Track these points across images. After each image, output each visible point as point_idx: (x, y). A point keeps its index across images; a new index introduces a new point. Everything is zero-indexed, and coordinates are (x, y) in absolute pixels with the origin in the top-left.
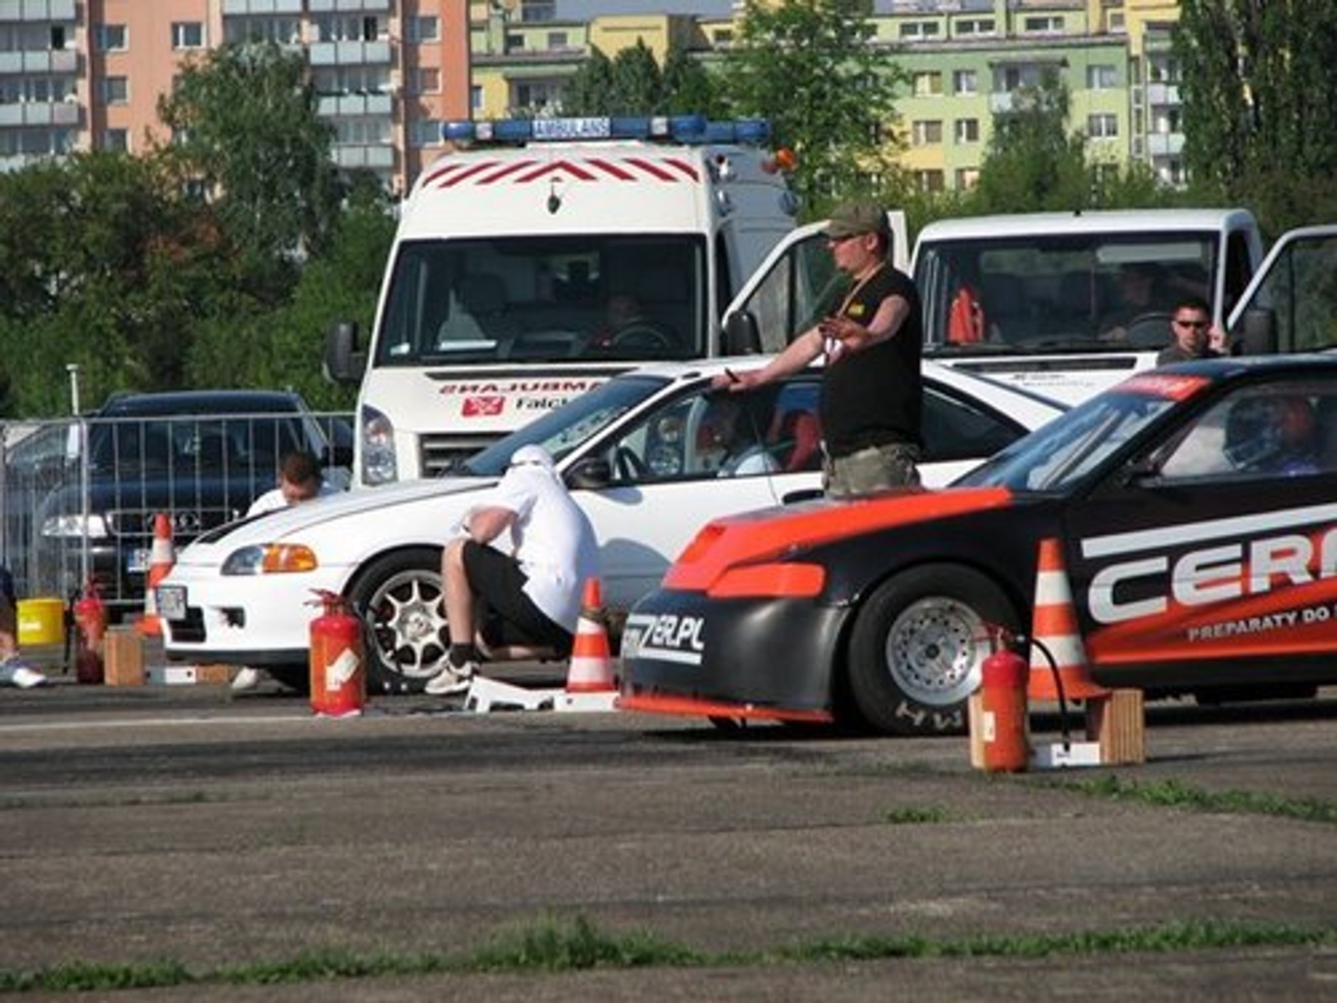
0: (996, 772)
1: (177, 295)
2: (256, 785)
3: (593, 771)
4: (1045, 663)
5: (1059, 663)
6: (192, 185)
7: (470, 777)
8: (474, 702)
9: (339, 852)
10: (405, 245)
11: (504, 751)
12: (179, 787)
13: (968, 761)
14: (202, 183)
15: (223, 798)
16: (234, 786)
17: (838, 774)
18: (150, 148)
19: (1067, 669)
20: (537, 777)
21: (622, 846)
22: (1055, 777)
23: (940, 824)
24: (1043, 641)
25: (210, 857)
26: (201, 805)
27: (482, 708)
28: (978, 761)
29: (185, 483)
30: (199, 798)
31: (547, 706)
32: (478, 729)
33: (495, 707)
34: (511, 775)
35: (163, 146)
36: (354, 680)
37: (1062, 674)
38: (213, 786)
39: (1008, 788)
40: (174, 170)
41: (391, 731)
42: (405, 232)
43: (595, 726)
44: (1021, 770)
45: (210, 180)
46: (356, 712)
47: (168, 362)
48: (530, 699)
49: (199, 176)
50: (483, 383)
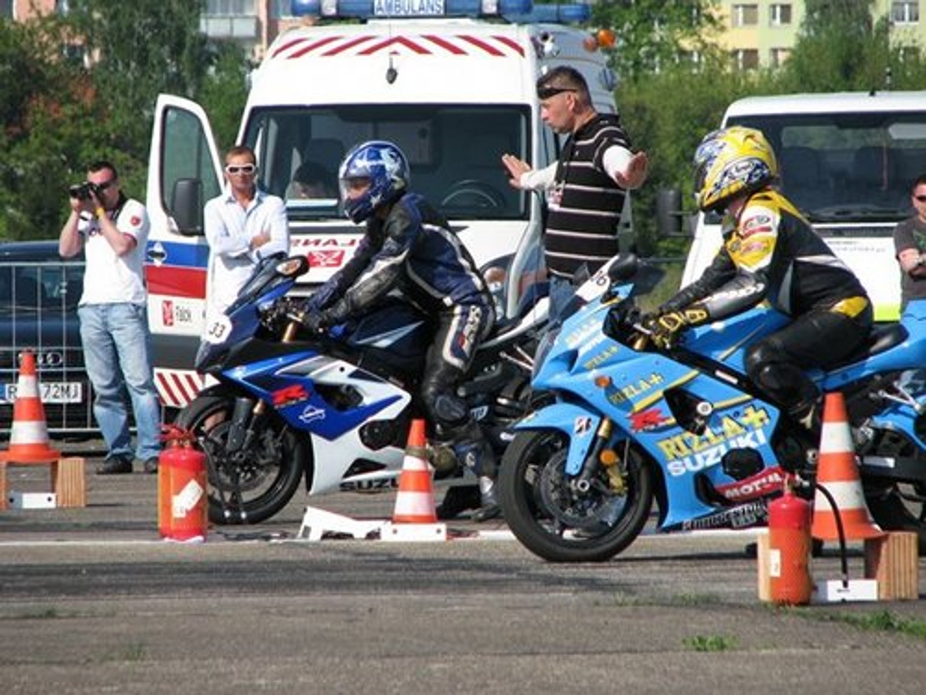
0: (781, 605)
1: (55, 150)
2: (103, 604)
3: (413, 596)
4: (828, 507)
5: (840, 507)
6: (73, 49)
7: (298, 600)
8: (307, 530)
9: (177, 667)
10: (255, 111)
11: (335, 577)
12: (32, 604)
13: (756, 595)
14: (81, 48)
15: (73, 616)
16: (83, 604)
17: (636, 603)
18: (34, 15)
19: (848, 512)
20: (361, 600)
21: (435, 667)
22: (833, 611)
23: (726, 652)
24: (827, 486)
25: (56, 669)
26: (51, 621)
27: (315, 536)
28: (764, 595)
29: (52, 324)
30: (51, 614)
31: (373, 535)
32: (311, 555)
33: (326, 536)
34: (338, 599)
35: (45, 14)
36: (198, 508)
37: (842, 516)
38: (63, 604)
39: (790, 619)
40: (55, 36)
41: (230, 556)
42: (257, 98)
43: (419, 555)
44: (805, 603)
45: (89, 44)
46: (200, 538)
47: (46, 212)
48: (359, 529)
49: (78, 41)
50: (325, 238)
